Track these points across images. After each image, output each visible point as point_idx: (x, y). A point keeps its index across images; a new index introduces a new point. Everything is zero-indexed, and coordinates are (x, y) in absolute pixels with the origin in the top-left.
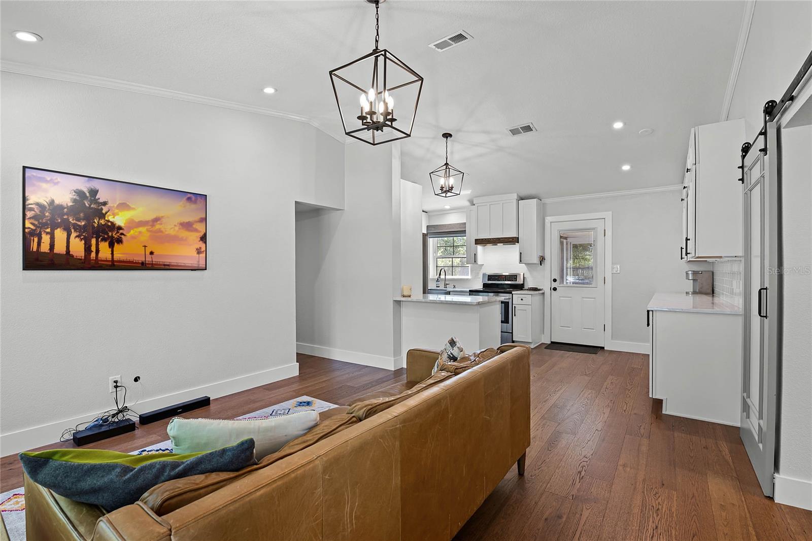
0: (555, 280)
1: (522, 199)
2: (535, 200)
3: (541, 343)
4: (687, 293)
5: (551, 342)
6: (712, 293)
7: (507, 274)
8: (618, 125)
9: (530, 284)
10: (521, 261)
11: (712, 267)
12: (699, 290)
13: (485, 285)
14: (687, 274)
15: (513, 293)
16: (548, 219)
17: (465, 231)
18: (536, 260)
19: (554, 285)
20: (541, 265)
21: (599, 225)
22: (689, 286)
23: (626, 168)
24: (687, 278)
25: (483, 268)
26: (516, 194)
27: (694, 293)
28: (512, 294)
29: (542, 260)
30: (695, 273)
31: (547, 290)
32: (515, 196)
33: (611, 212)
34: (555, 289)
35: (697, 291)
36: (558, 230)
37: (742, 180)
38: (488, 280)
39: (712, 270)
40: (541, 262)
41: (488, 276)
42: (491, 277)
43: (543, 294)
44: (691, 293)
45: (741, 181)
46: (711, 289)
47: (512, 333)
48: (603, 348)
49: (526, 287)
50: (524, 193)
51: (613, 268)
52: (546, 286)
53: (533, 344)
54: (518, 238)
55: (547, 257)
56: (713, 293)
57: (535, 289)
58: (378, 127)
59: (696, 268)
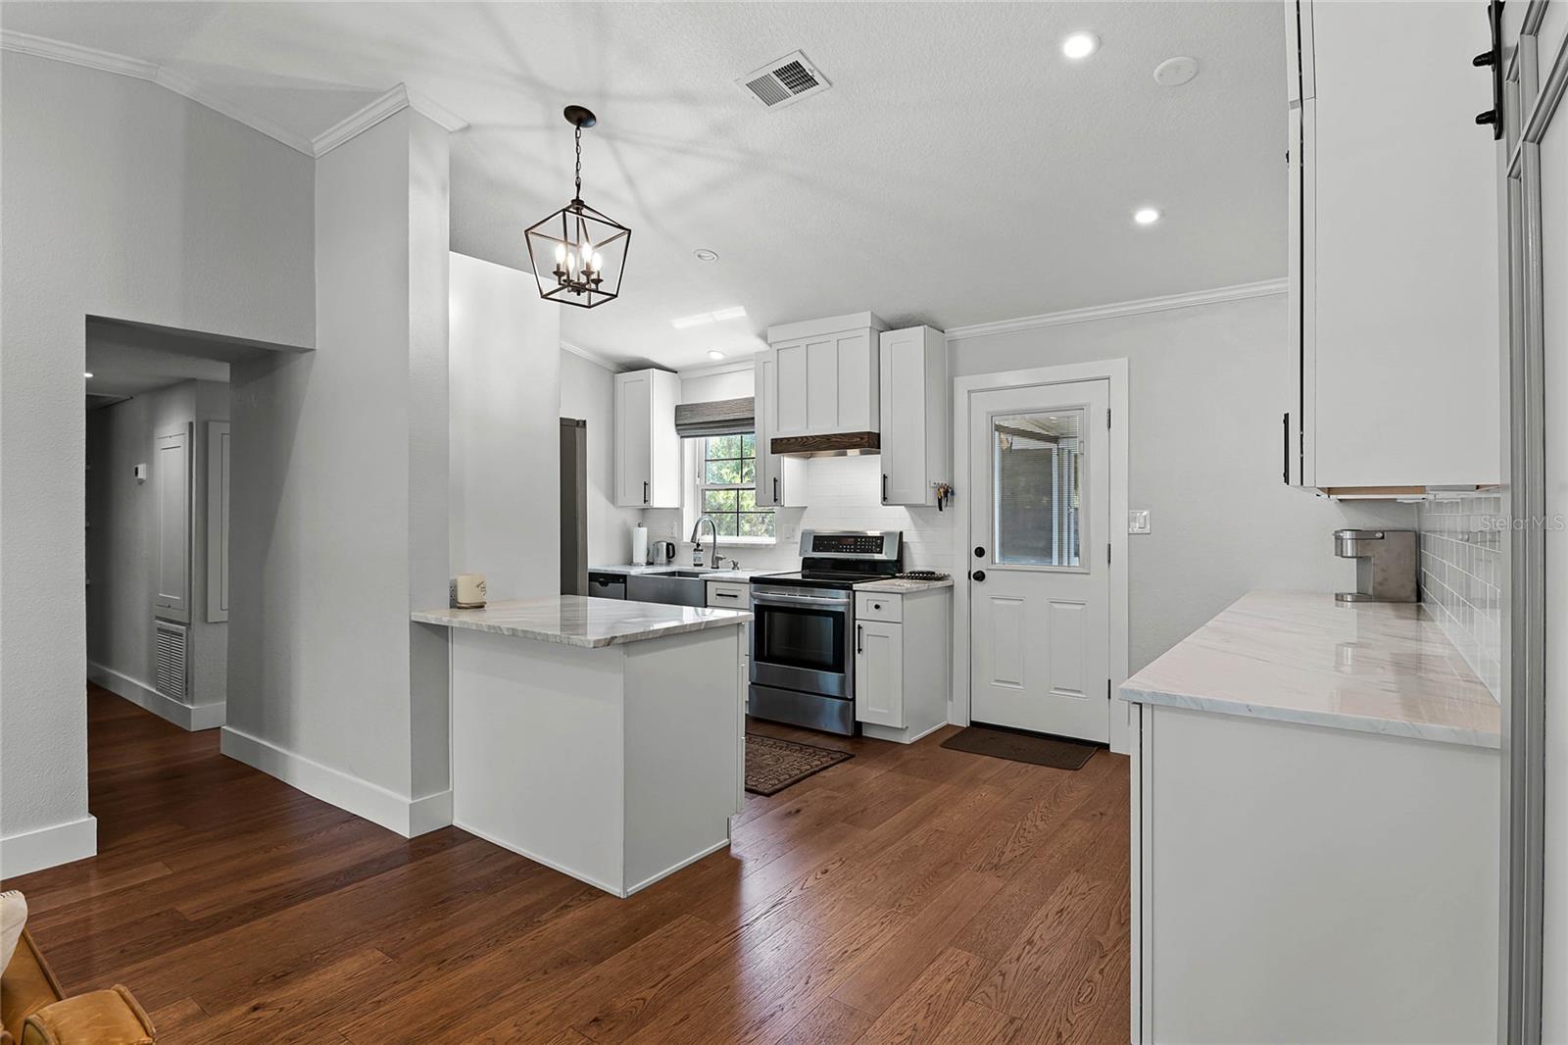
0: (980, 552)
1: (891, 327)
2: (922, 327)
3: (944, 724)
4: (1339, 598)
5: (971, 722)
6: (1414, 599)
8: (1079, 48)
9: (917, 561)
10: (885, 499)
11: (1416, 519)
12: (1374, 588)
13: (807, 563)
14: (1339, 539)
15: (855, 587)
16: (962, 385)
17: (753, 418)
18: (925, 496)
19: (979, 564)
20: (941, 509)
21: (1093, 398)
22: (1346, 574)
23: (1146, 216)
24: (1340, 552)
25: (805, 515)
26: (869, 313)
27: (1361, 597)
28: (855, 591)
29: (945, 495)
30: (1362, 537)
31: (960, 579)
32: (865, 319)
33: (1126, 359)
34: (980, 576)
35: (1370, 592)
36: (988, 413)
37: (1494, 118)
38: (814, 550)
39: (1416, 527)
40: (940, 501)
41: (815, 537)
42: (821, 542)
43: (951, 588)
44: (1349, 598)
45: (1491, 126)
46: (1414, 585)
47: (854, 699)
48: (1107, 747)
49: (908, 569)
50: (889, 312)
51: (1131, 520)
52: (957, 569)
53: (908, 732)
54: (879, 435)
55: (961, 486)
56: (1419, 596)
57: (928, 576)
59: (1367, 521)
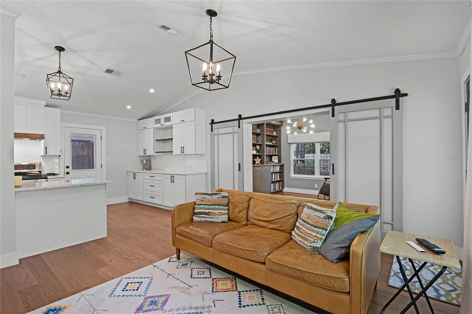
0: (68, 167)
2: (59, 109)
7: (27, 164)
8: (152, 91)
9: (45, 170)
10: (46, 153)
12: (148, 168)
16: (63, 125)
19: (67, 170)
21: (98, 133)
23: (129, 107)
26: (45, 101)
30: (146, 161)
34: (68, 173)
36: (70, 133)
46: (151, 167)
51: (106, 159)
52: (61, 172)
57: (53, 174)
58: (212, 82)
